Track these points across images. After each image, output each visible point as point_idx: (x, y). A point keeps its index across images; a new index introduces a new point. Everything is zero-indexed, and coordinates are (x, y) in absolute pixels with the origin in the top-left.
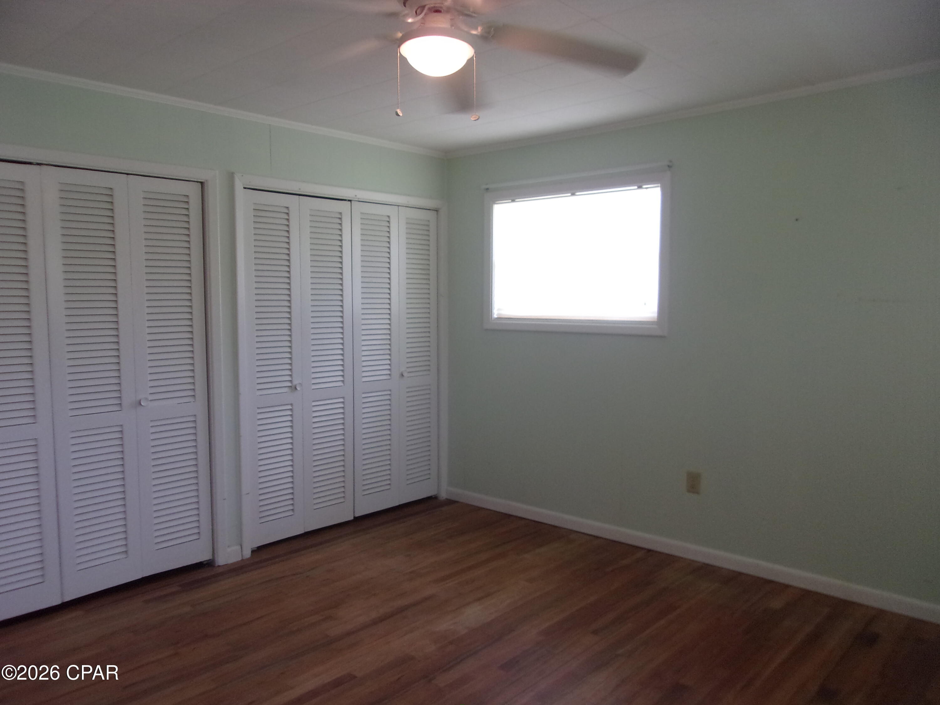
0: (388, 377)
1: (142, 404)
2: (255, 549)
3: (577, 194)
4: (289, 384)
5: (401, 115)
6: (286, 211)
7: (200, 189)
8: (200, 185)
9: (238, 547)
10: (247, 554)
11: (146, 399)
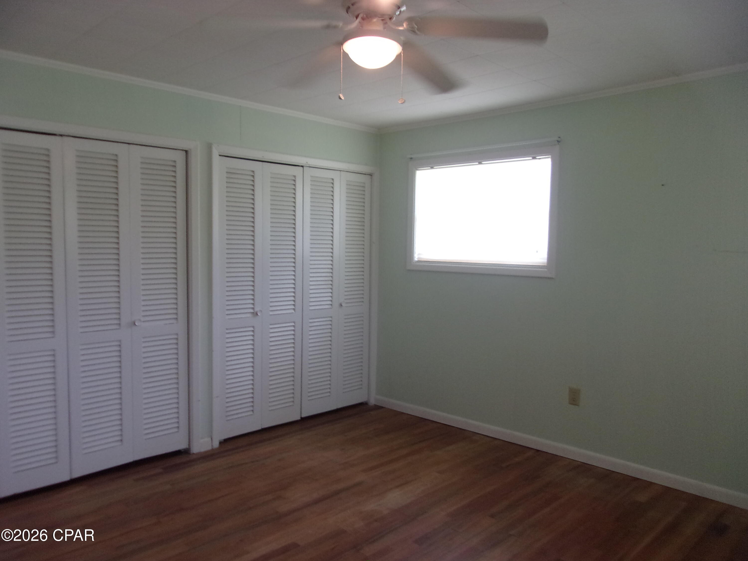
0: (330, 307)
1: (136, 324)
2: (222, 441)
3: (483, 163)
4: (252, 311)
5: (343, 98)
6: (252, 174)
7: (185, 157)
8: (184, 152)
9: (210, 439)
10: (216, 444)
11: (140, 320)
